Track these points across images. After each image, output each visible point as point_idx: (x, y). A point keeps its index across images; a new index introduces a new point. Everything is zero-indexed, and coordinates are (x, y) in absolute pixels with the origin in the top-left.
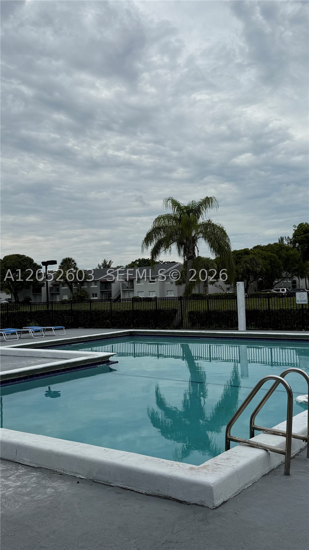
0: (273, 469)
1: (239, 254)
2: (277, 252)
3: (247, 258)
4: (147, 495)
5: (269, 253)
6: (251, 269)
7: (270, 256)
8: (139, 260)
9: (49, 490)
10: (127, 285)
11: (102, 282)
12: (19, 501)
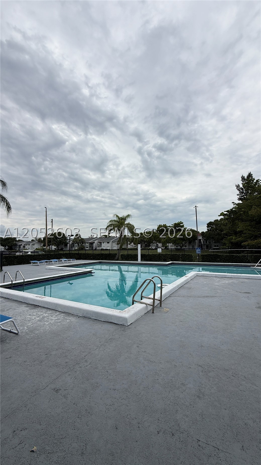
0: (148, 311)
4: (104, 322)
6: (143, 239)
9: (68, 320)
10: (99, 244)
11: (90, 243)
12: (56, 325)
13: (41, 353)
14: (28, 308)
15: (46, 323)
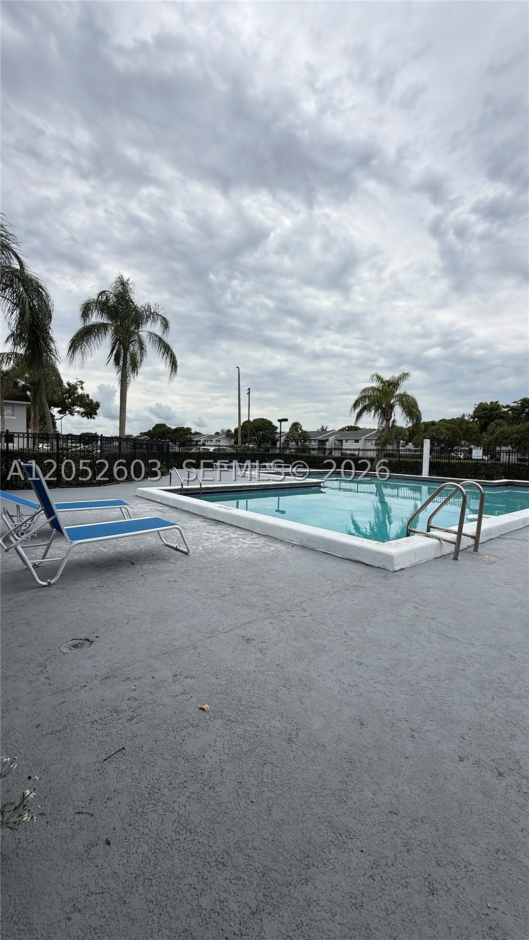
0: (444, 555)
1: (427, 425)
2: (459, 425)
3: (433, 428)
4: (342, 558)
5: (452, 425)
6: (436, 436)
7: (453, 427)
8: (348, 427)
9: (272, 548)
10: (338, 444)
11: (319, 441)
12: (251, 551)
13: (223, 584)
14: (206, 523)
15: (233, 546)
